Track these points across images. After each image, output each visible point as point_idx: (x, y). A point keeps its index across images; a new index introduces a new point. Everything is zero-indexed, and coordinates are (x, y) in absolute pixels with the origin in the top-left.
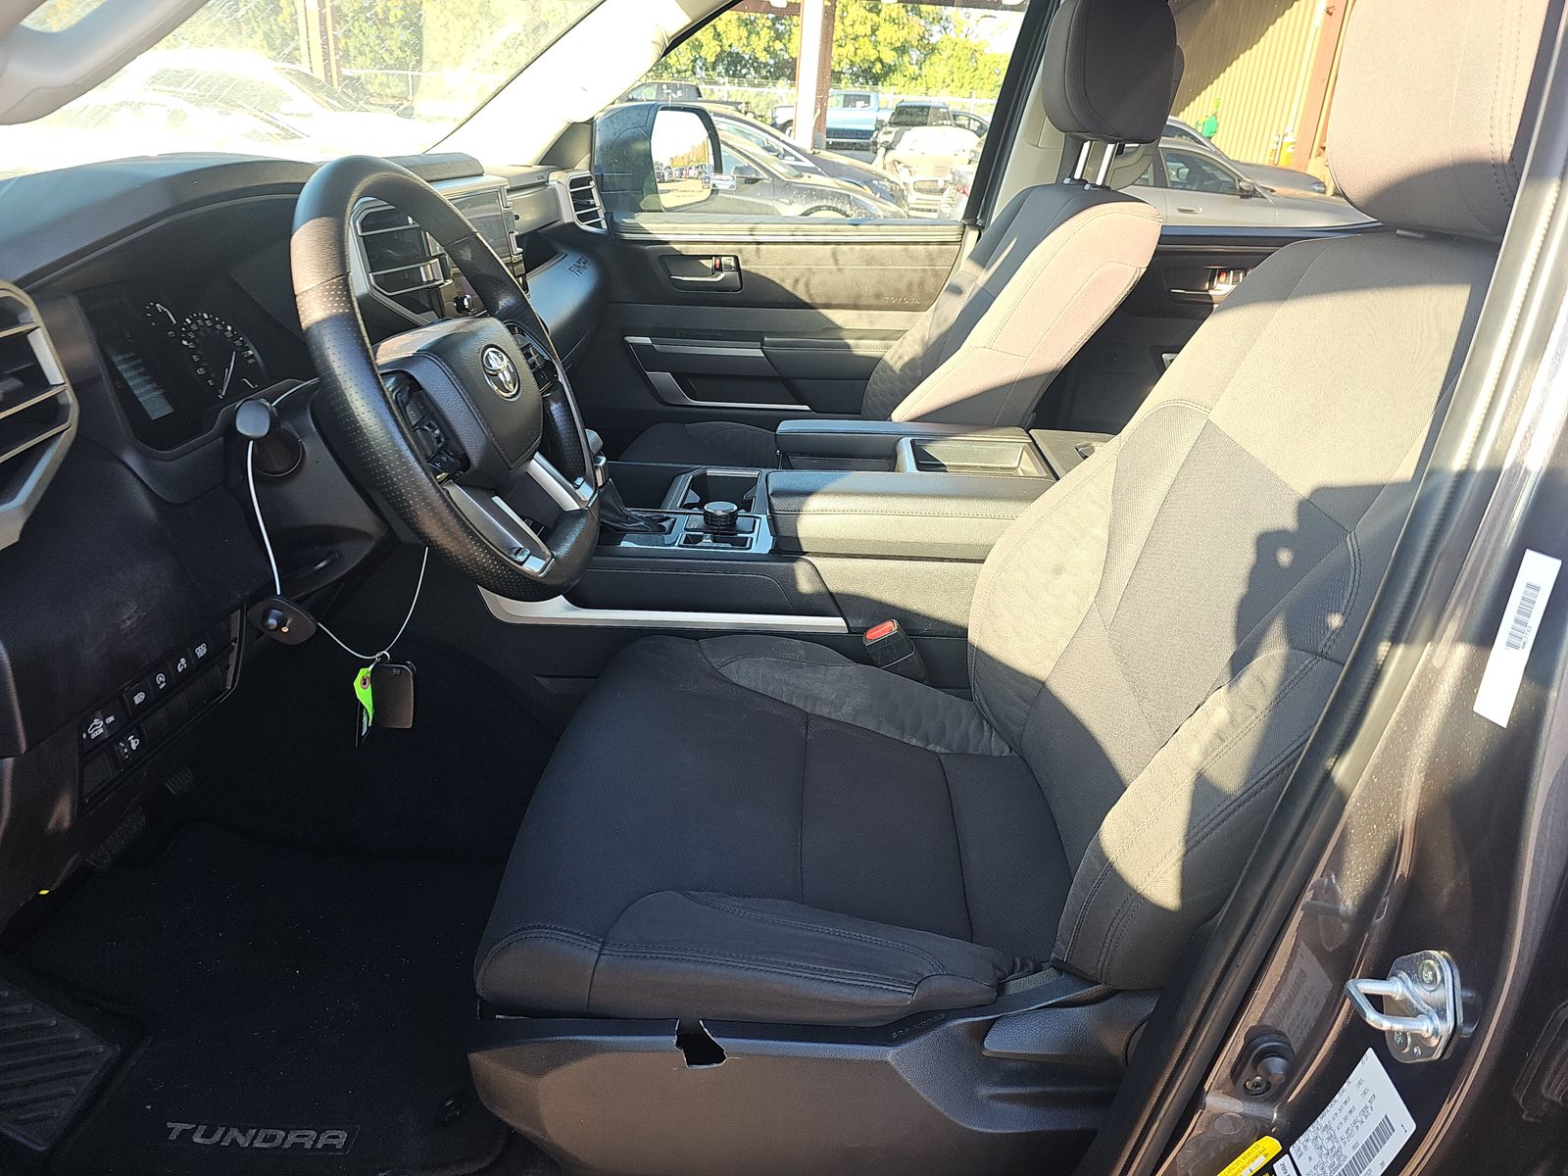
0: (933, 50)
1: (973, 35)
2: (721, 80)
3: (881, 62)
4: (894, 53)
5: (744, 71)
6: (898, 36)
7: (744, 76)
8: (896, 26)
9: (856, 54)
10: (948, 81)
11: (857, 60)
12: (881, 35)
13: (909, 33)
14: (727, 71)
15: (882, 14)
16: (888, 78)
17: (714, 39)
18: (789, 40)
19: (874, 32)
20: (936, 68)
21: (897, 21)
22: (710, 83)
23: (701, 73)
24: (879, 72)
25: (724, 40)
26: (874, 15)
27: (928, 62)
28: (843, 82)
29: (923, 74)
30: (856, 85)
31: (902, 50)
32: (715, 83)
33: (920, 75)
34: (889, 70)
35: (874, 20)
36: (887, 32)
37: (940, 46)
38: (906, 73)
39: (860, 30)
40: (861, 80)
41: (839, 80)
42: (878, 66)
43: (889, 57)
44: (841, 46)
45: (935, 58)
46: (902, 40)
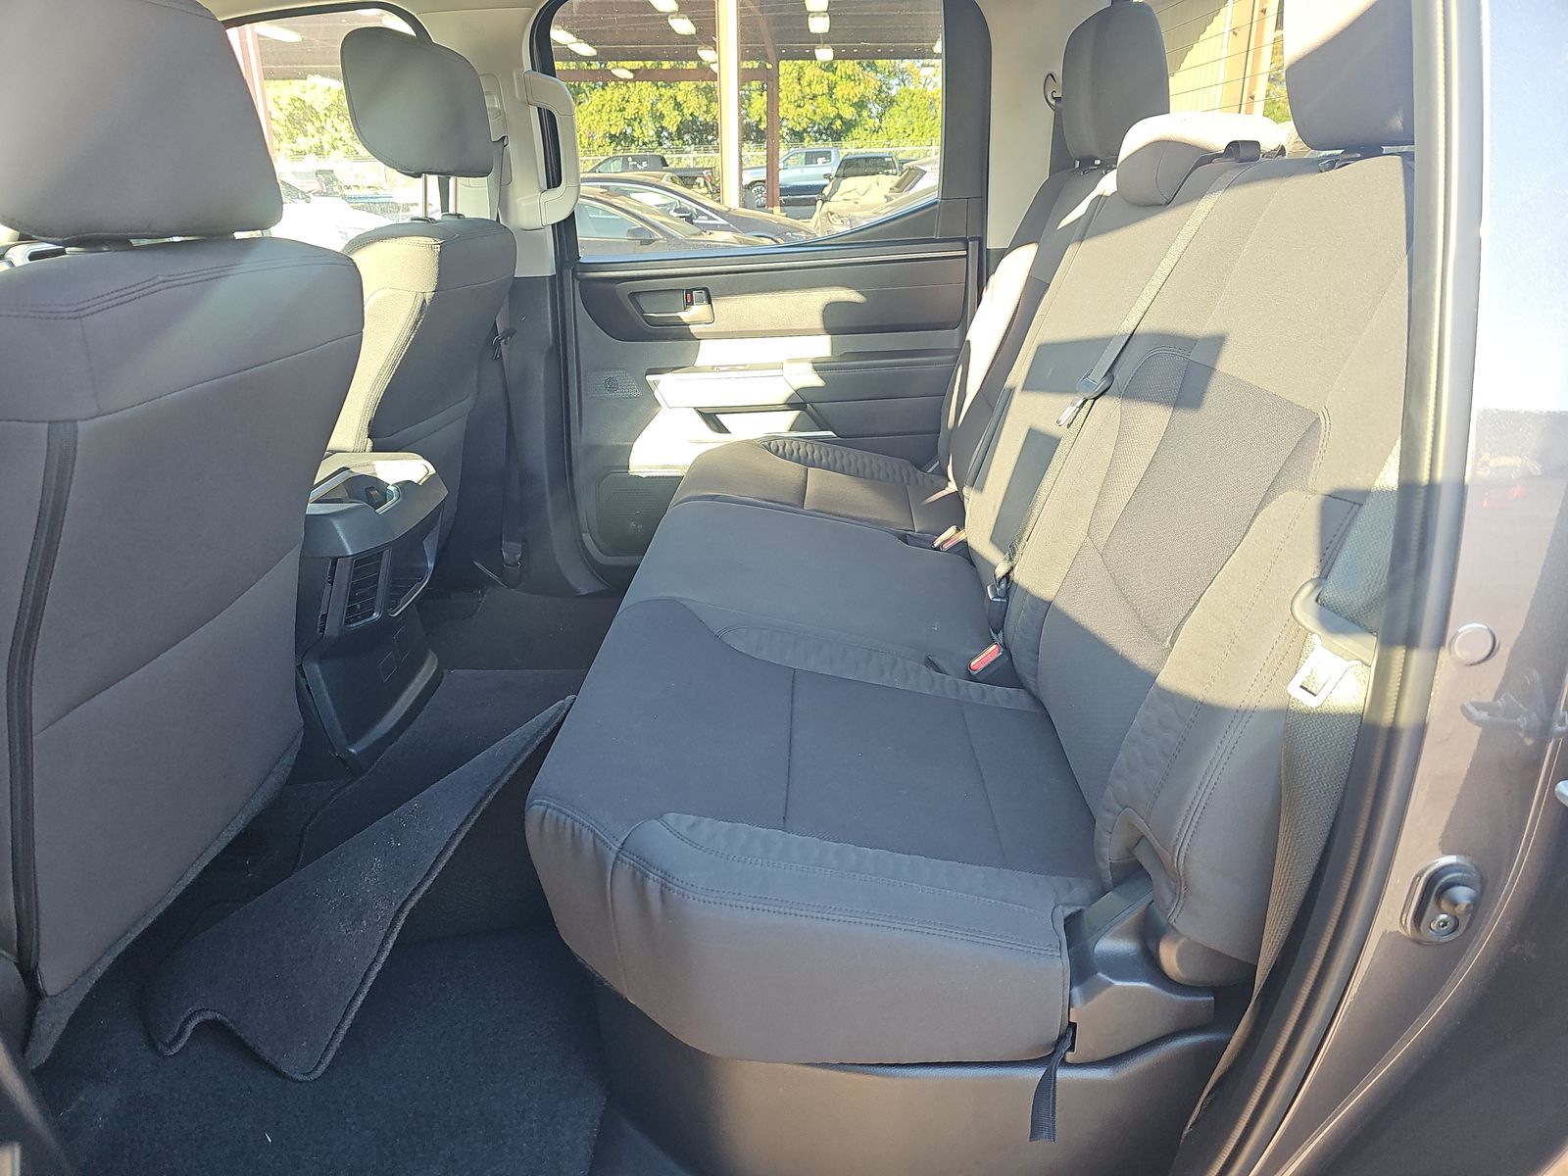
0: (892, 102)
1: (932, 84)
2: (688, 149)
3: (841, 118)
4: (852, 109)
5: (710, 138)
6: (855, 92)
7: (709, 142)
8: (852, 83)
9: (815, 113)
10: (909, 131)
11: (817, 118)
12: (838, 92)
13: (866, 88)
14: (693, 139)
15: (838, 73)
16: (849, 134)
17: (674, 109)
18: (750, 105)
19: (831, 89)
20: (896, 120)
21: (853, 78)
22: (677, 152)
23: (667, 143)
24: (839, 128)
25: (685, 110)
26: (830, 74)
27: (887, 115)
28: (806, 141)
29: (883, 125)
30: (820, 142)
31: (860, 105)
32: (682, 152)
33: (880, 127)
34: (849, 126)
35: (830, 78)
36: (843, 90)
37: (898, 99)
38: (866, 127)
39: (818, 89)
40: (824, 137)
41: (802, 140)
42: (839, 122)
43: (848, 113)
44: (799, 106)
45: (894, 110)
46: (859, 96)
